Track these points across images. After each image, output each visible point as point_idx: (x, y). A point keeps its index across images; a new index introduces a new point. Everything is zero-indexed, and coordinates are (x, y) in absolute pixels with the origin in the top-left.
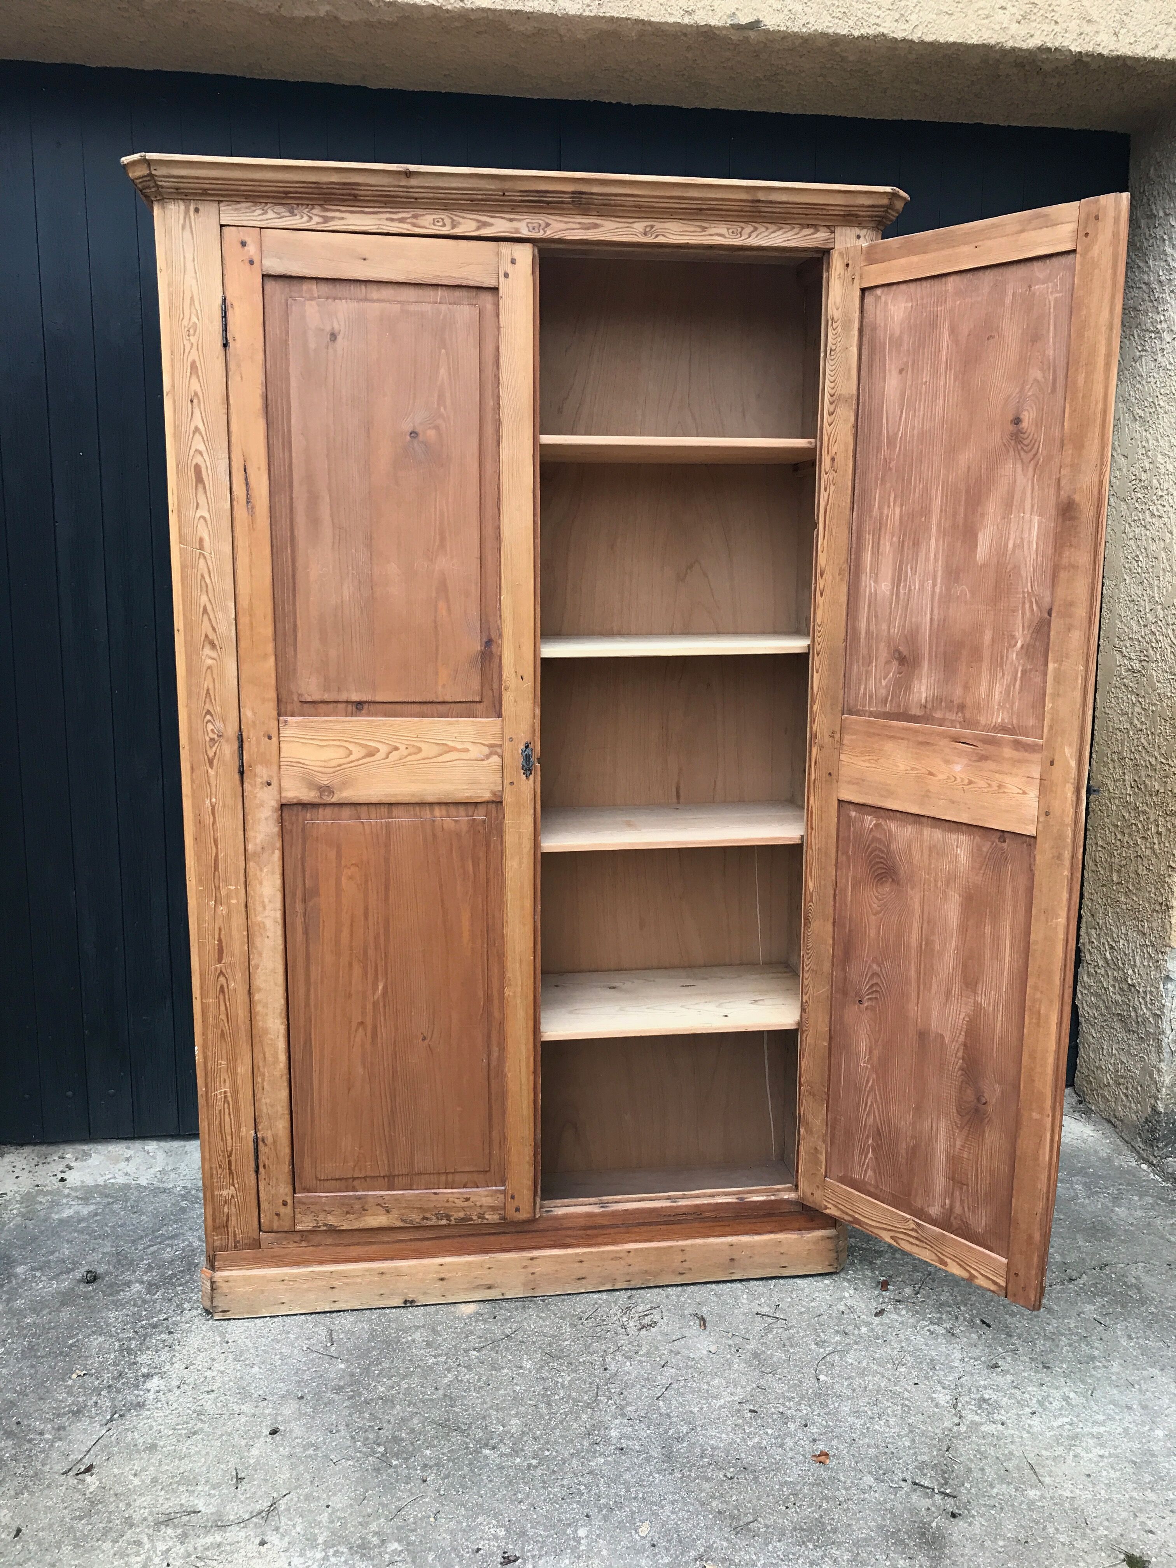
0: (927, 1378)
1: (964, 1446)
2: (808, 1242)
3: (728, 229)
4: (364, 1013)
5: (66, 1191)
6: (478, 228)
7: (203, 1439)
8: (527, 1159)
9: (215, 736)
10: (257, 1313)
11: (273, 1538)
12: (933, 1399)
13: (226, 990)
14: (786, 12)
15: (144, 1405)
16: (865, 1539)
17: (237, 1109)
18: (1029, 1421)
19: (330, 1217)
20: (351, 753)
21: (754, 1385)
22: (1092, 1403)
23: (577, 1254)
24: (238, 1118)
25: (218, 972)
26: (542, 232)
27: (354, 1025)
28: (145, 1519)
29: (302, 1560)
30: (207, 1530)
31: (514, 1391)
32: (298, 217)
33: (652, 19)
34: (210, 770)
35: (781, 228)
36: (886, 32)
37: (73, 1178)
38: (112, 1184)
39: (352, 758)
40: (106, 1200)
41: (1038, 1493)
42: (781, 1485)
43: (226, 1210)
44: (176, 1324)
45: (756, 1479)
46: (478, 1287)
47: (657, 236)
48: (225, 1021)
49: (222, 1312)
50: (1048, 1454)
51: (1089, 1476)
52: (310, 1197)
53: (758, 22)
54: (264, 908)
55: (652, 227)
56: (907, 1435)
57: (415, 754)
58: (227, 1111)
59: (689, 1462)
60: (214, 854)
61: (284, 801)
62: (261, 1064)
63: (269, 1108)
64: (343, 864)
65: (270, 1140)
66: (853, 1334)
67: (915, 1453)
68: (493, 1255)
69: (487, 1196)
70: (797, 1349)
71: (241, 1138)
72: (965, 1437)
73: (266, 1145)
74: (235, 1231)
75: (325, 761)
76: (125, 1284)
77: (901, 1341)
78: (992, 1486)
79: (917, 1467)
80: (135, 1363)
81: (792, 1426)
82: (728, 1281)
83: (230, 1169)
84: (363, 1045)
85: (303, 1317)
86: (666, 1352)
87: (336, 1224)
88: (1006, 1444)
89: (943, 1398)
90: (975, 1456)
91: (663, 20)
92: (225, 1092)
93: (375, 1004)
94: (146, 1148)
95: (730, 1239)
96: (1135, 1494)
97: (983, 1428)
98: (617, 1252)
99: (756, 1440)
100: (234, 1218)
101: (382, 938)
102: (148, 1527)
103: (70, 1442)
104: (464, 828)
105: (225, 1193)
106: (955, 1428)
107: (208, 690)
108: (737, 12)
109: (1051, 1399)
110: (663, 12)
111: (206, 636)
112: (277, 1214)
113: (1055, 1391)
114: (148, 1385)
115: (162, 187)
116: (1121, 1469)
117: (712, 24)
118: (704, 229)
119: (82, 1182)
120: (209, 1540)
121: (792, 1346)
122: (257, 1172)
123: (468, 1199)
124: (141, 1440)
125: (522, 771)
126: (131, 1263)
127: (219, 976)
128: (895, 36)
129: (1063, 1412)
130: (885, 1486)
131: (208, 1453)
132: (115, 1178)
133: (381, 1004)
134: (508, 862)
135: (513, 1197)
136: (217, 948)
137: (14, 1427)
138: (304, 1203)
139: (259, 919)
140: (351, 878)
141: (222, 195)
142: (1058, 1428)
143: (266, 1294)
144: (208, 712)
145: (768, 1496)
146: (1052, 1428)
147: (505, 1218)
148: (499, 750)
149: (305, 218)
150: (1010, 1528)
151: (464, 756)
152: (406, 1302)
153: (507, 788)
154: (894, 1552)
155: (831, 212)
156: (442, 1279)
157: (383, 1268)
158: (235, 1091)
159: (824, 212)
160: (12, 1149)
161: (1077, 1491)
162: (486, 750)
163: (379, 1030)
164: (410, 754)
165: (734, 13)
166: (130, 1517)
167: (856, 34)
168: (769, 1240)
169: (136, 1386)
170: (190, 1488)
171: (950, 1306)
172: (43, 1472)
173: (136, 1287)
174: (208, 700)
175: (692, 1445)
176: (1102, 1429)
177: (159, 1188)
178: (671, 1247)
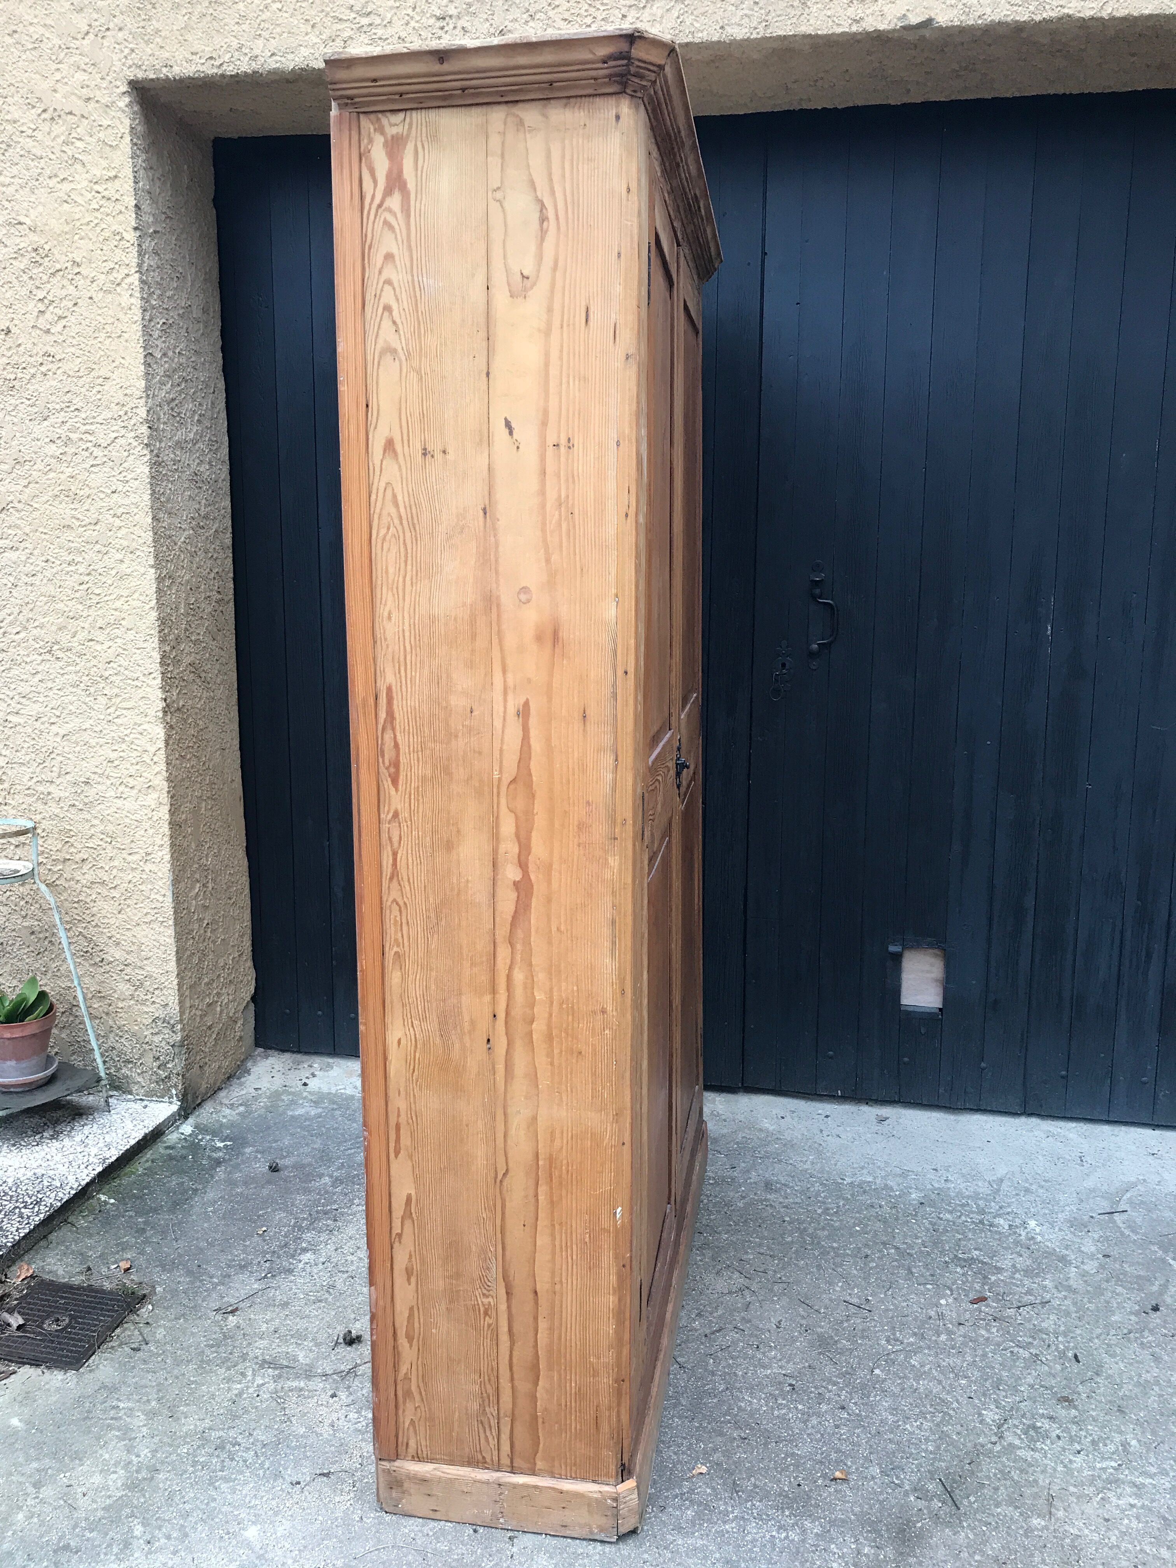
0: (984, 1395)
1: (990, 1463)
5: (305, 1094)
7: (324, 1307)
11: (343, 1395)
12: (980, 1415)
14: (960, 6)
15: (293, 1271)
16: (843, 1521)
18: (1071, 1457)
21: (807, 1364)
22: (1152, 1455)
28: (257, 1358)
29: (356, 1416)
30: (297, 1377)
33: (819, 32)
37: (314, 1084)
38: (342, 1094)
40: (332, 1106)
41: (1043, 1523)
42: (787, 1455)
44: (342, 1214)
45: (766, 1444)
50: (1075, 1490)
51: (1107, 1520)
53: (930, 21)
56: (935, 1441)
59: (710, 1416)
66: (930, 1340)
67: (935, 1458)
70: (866, 1341)
72: (995, 1456)
76: (317, 1175)
77: (976, 1356)
78: (997, 1505)
79: (929, 1471)
80: (300, 1238)
81: (824, 1407)
86: (738, 1319)
88: (1035, 1471)
89: (991, 1415)
90: (995, 1475)
91: (830, 32)
96: (1147, 1549)
97: (1018, 1453)
99: (784, 1411)
102: (257, 1363)
103: (230, 1287)
106: (989, 1445)
108: (908, 14)
109: (1108, 1442)
110: (830, 23)
113: (1116, 1435)
114: (302, 1257)
116: (1147, 1522)
117: (881, 29)
119: (320, 1088)
120: (295, 1384)
121: (862, 1337)
124: (279, 1298)
126: (329, 1160)
128: (1082, 15)
129: (1115, 1456)
130: (887, 1480)
131: (323, 1319)
137: (195, 1268)
142: (1100, 1469)
145: (770, 1461)
146: (1094, 1469)
150: (994, 1547)
154: (866, 1539)
160: (276, 1053)
161: (1086, 1531)
165: (904, 15)
166: (247, 1354)
167: (1038, 18)
169: (293, 1256)
170: (299, 1342)
171: (1046, 1334)
172: (201, 1306)
173: (327, 1180)
175: (721, 1402)
176: (1148, 1481)
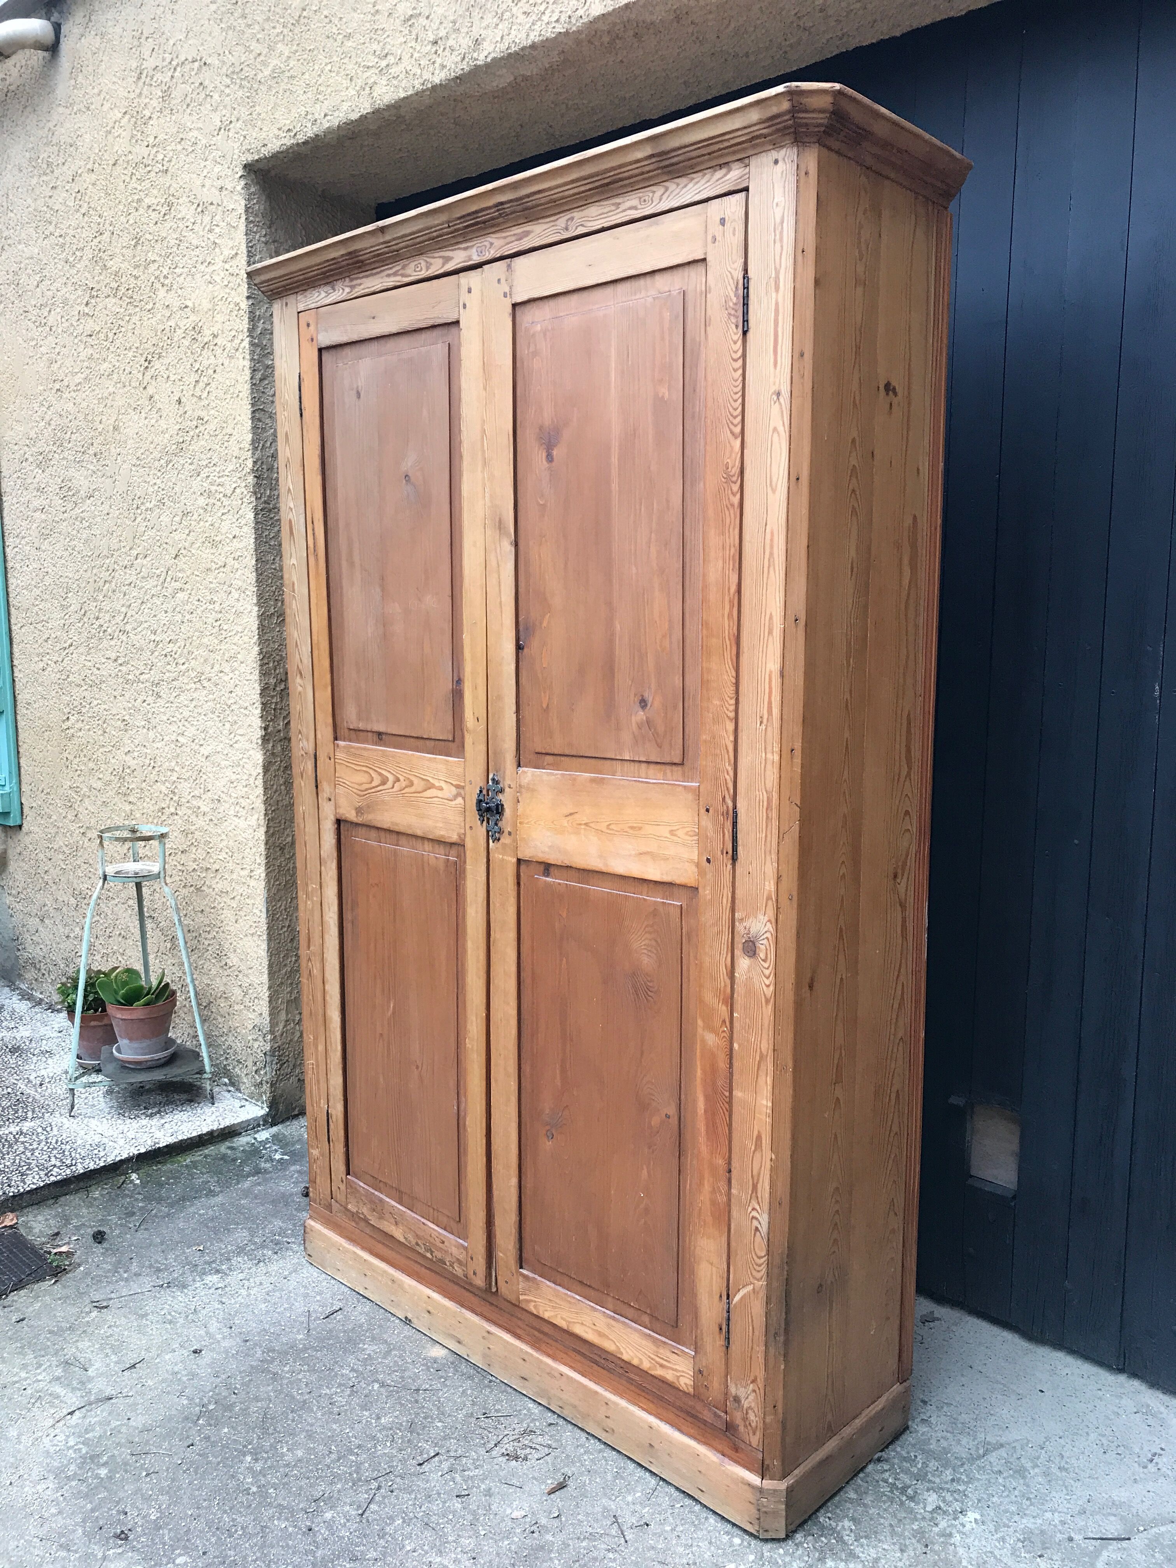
3: (640, 198)
4: (383, 1027)
6: (444, 265)
7: (167, 1329)
8: (481, 1224)
9: (303, 753)
10: (325, 1268)
11: (79, 1415)
13: (312, 975)
15: (186, 1288)
17: (319, 1082)
19: (365, 1208)
23: (522, 1349)
25: (308, 957)
26: (487, 254)
27: (378, 1035)
32: (337, 291)
34: (300, 781)
35: (692, 180)
43: (315, 1168)
44: (288, 1249)
46: (453, 1337)
47: (577, 228)
48: (313, 1002)
52: (356, 1183)
54: (329, 908)
55: (571, 218)
57: (410, 786)
60: (304, 854)
61: (338, 817)
62: (329, 1047)
63: (334, 1089)
64: (370, 881)
65: (335, 1118)
68: (464, 1310)
69: (456, 1246)
73: (333, 1121)
74: (319, 1189)
75: (359, 785)
82: (645, 1468)
83: (316, 1133)
84: (382, 1056)
85: (348, 1289)
87: (368, 1217)
92: (313, 1064)
93: (389, 1021)
98: (552, 1368)
100: (319, 1177)
101: (393, 959)
102: (59, 1361)
103: (127, 1285)
104: (441, 866)
105: (314, 1152)
107: (298, 713)
111: (296, 666)
112: (339, 1188)
114: (209, 1277)
118: (618, 205)
120: (61, 1390)
122: (329, 1143)
123: (444, 1242)
124: (148, 1308)
125: (477, 816)
127: (308, 961)
133: (393, 1023)
134: (471, 908)
135: (472, 1259)
136: (307, 936)
138: (352, 1187)
139: (327, 918)
140: (374, 896)
143: (331, 1255)
144: (299, 732)
147: (467, 1276)
148: (462, 792)
149: (341, 291)
151: (439, 794)
152: (407, 1318)
153: (468, 832)
156: (429, 1312)
157: (394, 1276)
158: (318, 1066)
162: (454, 791)
164: (406, 787)
168: (690, 1447)
169: (203, 1274)
172: (88, 1294)
174: (299, 721)
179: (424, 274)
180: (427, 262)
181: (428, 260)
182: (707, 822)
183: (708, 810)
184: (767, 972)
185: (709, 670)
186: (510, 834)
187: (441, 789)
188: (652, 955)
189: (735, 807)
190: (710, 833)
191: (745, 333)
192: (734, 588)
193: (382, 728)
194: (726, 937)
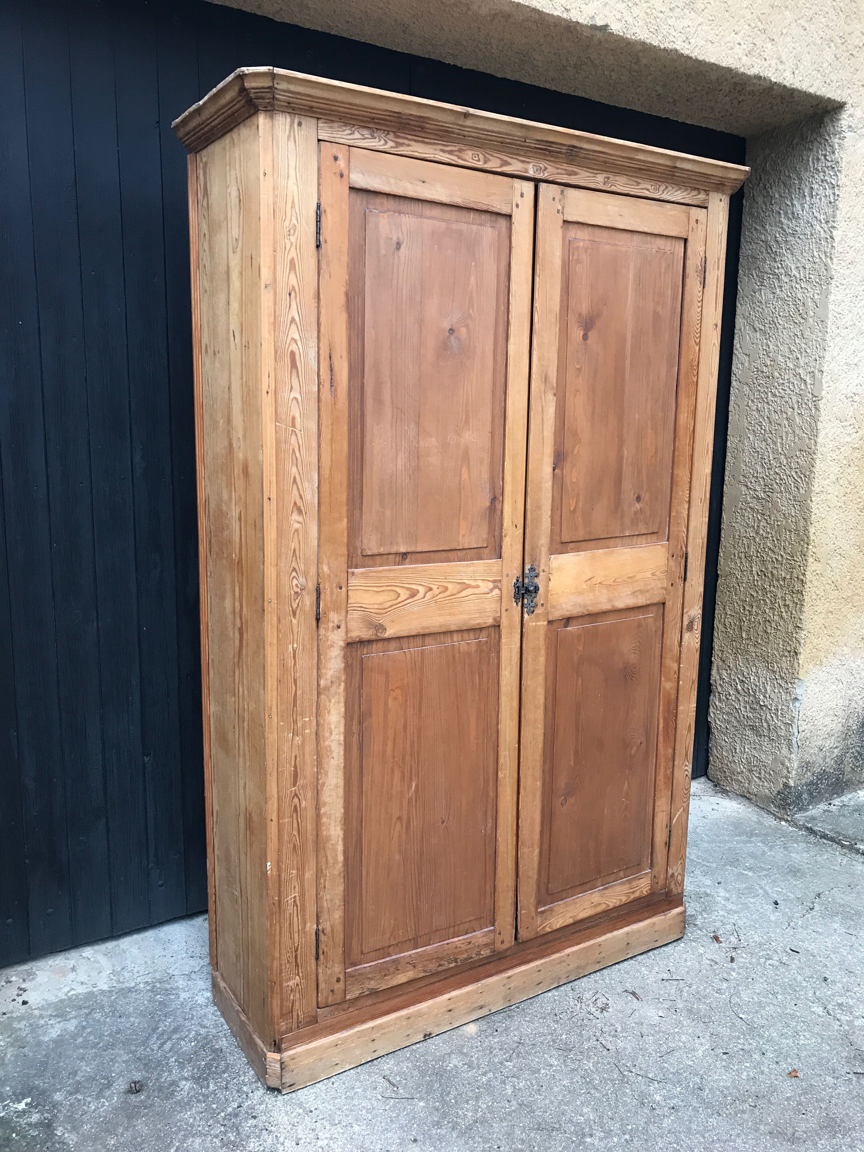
0: (798, 999)
1: (857, 1039)
2: (669, 919)
3: (652, 186)
4: (401, 809)
5: (37, 1012)
6: (501, 167)
8: (510, 901)
9: (299, 590)
10: (316, 1078)
12: (813, 1012)
13: (299, 809)
14: (623, 22)
17: (303, 910)
19: (372, 982)
20: (399, 595)
21: (709, 1034)
23: (537, 966)
24: (304, 915)
25: (293, 794)
26: (542, 174)
27: (394, 819)
31: (564, 1086)
32: (377, 140)
34: (293, 620)
35: (680, 189)
36: (678, 48)
37: (34, 998)
38: (75, 995)
39: (400, 599)
40: (82, 1012)
42: (787, 1100)
43: (292, 997)
45: (769, 1101)
46: (474, 1009)
47: (611, 186)
48: (297, 836)
49: (289, 1086)
52: (358, 969)
53: (607, 26)
54: (331, 733)
55: (608, 178)
56: (822, 1042)
57: (444, 592)
58: (295, 912)
59: (721, 1104)
60: (293, 693)
61: (349, 640)
62: (324, 867)
63: (329, 902)
64: (390, 687)
65: (328, 930)
66: (731, 979)
67: (837, 1052)
68: (483, 982)
69: (483, 937)
70: (709, 1000)
71: (304, 932)
72: (853, 1033)
73: (325, 934)
74: (298, 1014)
75: (380, 604)
76: (172, 1085)
77: (761, 977)
79: (846, 1062)
81: (756, 1057)
82: (625, 960)
83: (296, 962)
84: (400, 836)
85: (352, 1071)
86: (634, 1025)
87: (376, 987)
89: (818, 1009)
92: (295, 897)
93: (410, 801)
94: (84, 955)
95: (626, 929)
97: (856, 1024)
98: (562, 957)
99: (745, 1074)
100: (297, 1004)
101: (416, 745)
104: (474, 648)
105: (291, 983)
106: (842, 1028)
107: (294, 551)
108: (595, 16)
111: (295, 503)
112: (332, 991)
115: (277, 99)
117: (580, 22)
118: (638, 184)
119: (45, 1000)
121: (704, 998)
122: (317, 958)
123: (470, 943)
125: (514, 600)
126: (160, 1064)
127: (293, 798)
130: (841, 1081)
132: (73, 989)
133: (414, 800)
134: (503, 672)
135: (500, 934)
136: (292, 773)
138: (354, 976)
139: (327, 743)
140: (395, 699)
141: (321, 113)
143: (323, 1061)
144: (294, 570)
147: (494, 951)
148: (499, 584)
149: (383, 142)
151: (476, 591)
152: (425, 1037)
153: (504, 614)
155: (712, 181)
156: (450, 1011)
157: (410, 1014)
158: (302, 895)
159: (708, 180)
162: (491, 585)
163: (411, 821)
164: (440, 593)
165: (593, 16)
168: (648, 925)
171: (765, 945)
173: (185, 1085)
174: (294, 559)
175: (712, 1090)
177: (123, 989)
178: (593, 944)
179: (480, 165)
180: (485, 157)
181: (487, 156)
182: (672, 563)
183: (673, 556)
184: (697, 636)
185: (678, 475)
186: (542, 605)
187: (477, 587)
188: (637, 652)
189: (686, 551)
190: (673, 569)
191: (704, 287)
192: (692, 428)
193: (402, 549)
194: (679, 625)
